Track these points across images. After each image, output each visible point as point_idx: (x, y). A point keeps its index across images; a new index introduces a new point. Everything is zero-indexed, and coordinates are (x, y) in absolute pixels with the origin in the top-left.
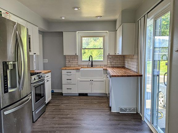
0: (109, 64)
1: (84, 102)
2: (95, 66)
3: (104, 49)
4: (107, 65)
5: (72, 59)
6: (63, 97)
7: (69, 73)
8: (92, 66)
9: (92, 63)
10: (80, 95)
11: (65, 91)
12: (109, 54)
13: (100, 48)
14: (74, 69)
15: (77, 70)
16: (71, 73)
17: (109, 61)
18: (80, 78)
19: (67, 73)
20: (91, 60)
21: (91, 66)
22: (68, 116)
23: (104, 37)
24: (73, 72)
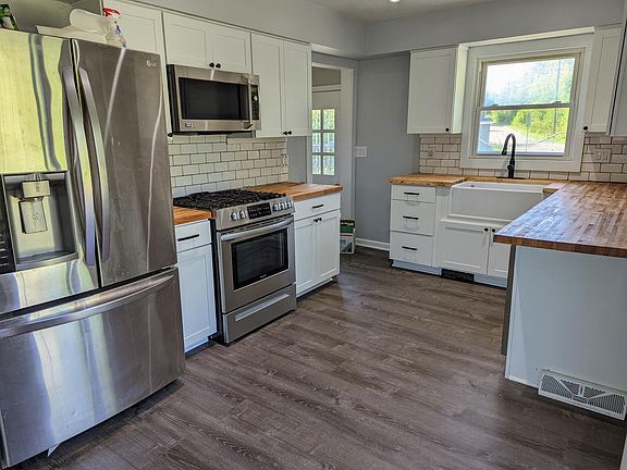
0: (591, 168)
1: (440, 305)
2: (526, 175)
3: (573, 105)
4: (578, 174)
5: (439, 148)
7: (411, 197)
8: (511, 176)
9: (512, 162)
11: (397, 255)
12: (586, 128)
13: (557, 105)
14: (428, 185)
15: (440, 189)
16: (419, 198)
17: (588, 158)
18: (449, 217)
19: (405, 197)
20: (509, 150)
21: (507, 175)
23: (578, 55)
24: (427, 193)
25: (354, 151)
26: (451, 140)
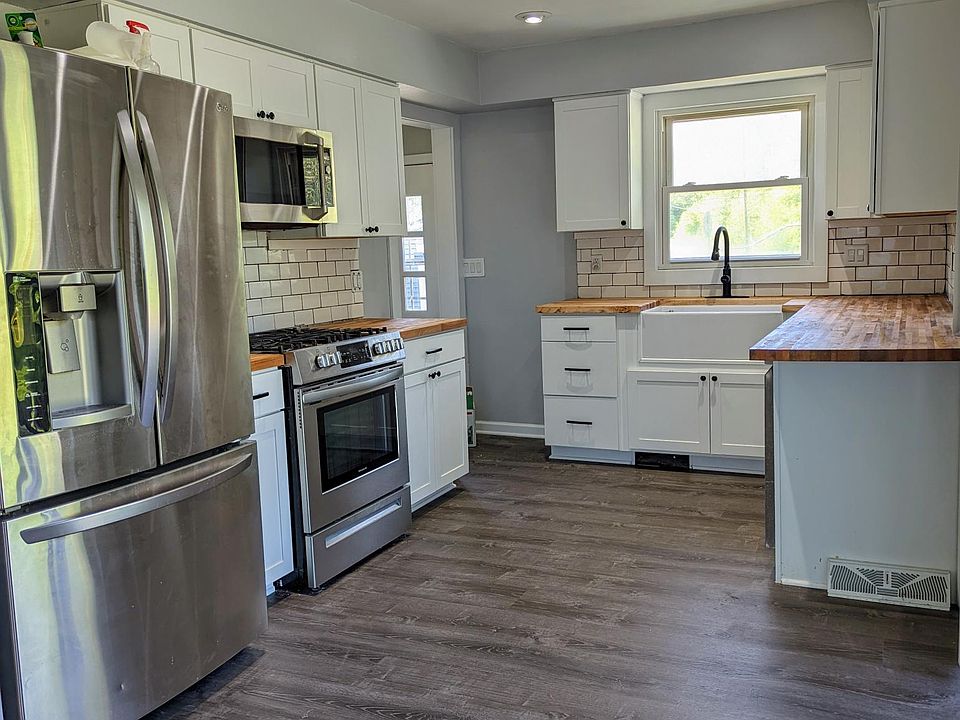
0: (841, 274)
1: (647, 504)
2: (749, 292)
3: (806, 181)
4: (825, 285)
5: (608, 254)
6: (547, 465)
7: (576, 336)
8: (727, 294)
9: (727, 271)
10: (646, 461)
11: (556, 435)
12: (830, 213)
13: (783, 181)
14: (602, 313)
15: (623, 318)
16: (590, 336)
17: (837, 260)
18: (641, 363)
19: (566, 336)
20: (722, 254)
21: (720, 292)
22: (505, 578)
23: (806, 107)
24: (603, 326)
25: (462, 265)
26: (626, 241)
